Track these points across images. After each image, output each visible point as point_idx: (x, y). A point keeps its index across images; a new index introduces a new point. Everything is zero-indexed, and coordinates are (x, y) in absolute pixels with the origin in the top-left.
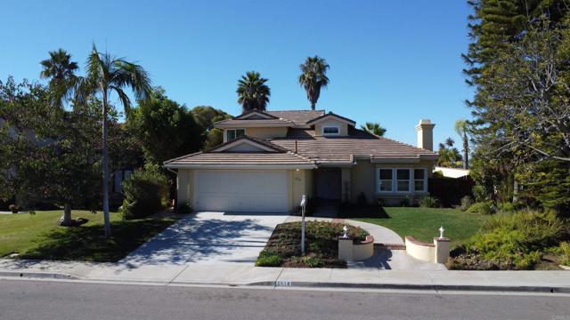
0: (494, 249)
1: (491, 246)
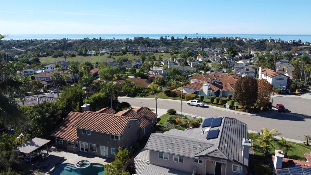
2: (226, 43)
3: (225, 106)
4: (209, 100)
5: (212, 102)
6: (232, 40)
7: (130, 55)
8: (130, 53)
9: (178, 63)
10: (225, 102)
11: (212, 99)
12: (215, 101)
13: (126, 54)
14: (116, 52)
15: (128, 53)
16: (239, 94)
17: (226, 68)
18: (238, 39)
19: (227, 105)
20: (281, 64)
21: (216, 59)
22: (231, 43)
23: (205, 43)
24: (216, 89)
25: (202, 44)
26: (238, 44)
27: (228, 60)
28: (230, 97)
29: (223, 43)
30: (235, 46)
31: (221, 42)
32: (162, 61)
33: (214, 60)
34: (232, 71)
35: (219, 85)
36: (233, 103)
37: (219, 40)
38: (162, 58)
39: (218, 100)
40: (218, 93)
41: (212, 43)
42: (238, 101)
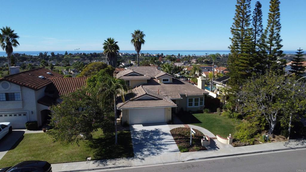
0: (243, 139)
1: (242, 137)
9: (73, 73)
23: (86, 58)
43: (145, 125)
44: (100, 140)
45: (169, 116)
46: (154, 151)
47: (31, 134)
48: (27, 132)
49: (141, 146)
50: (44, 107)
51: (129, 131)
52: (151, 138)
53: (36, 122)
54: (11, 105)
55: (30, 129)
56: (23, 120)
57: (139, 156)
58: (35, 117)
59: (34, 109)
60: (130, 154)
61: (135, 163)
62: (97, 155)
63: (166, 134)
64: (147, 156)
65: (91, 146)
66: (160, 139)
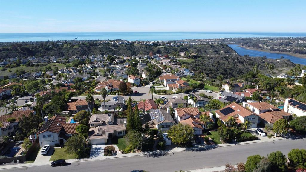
0: (126, 151)
2: (103, 46)
3: (116, 95)
4: (109, 93)
5: (110, 94)
6: (108, 44)
7: (25, 66)
8: (24, 65)
9: (72, 71)
10: (115, 93)
11: (111, 93)
12: (112, 93)
13: (20, 66)
14: (9, 65)
15: (21, 64)
16: (121, 89)
17: (109, 72)
18: (112, 43)
19: (117, 94)
20: (142, 67)
21: (100, 66)
22: (107, 46)
23: (84, 47)
24: (111, 88)
25: (83, 48)
26: (113, 47)
27: (109, 65)
28: (117, 91)
29: (100, 46)
30: (111, 49)
31: (99, 46)
32: (58, 70)
33: (99, 66)
34: (114, 74)
35: (111, 86)
36: (119, 93)
37: (96, 44)
38: (57, 68)
39: (113, 93)
40: (112, 89)
41: (91, 47)
42: (121, 92)
43: (97, 145)
44: (80, 152)
45: (106, 141)
46: (96, 156)
47: (57, 149)
48: (55, 148)
49: (93, 154)
50: (61, 138)
51: (91, 147)
52: (97, 151)
53: (58, 144)
54: (49, 138)
55: (56, 147)
56: (53, 143)
57: (91, 158)
58: (58, 142)
59: (57, 139)
60: (88, 157)
61: (89, 160)
62: (79, 157)
63: (102, 149)
64: (93, 157)
65: (77, 154)
66: (100, 151)
